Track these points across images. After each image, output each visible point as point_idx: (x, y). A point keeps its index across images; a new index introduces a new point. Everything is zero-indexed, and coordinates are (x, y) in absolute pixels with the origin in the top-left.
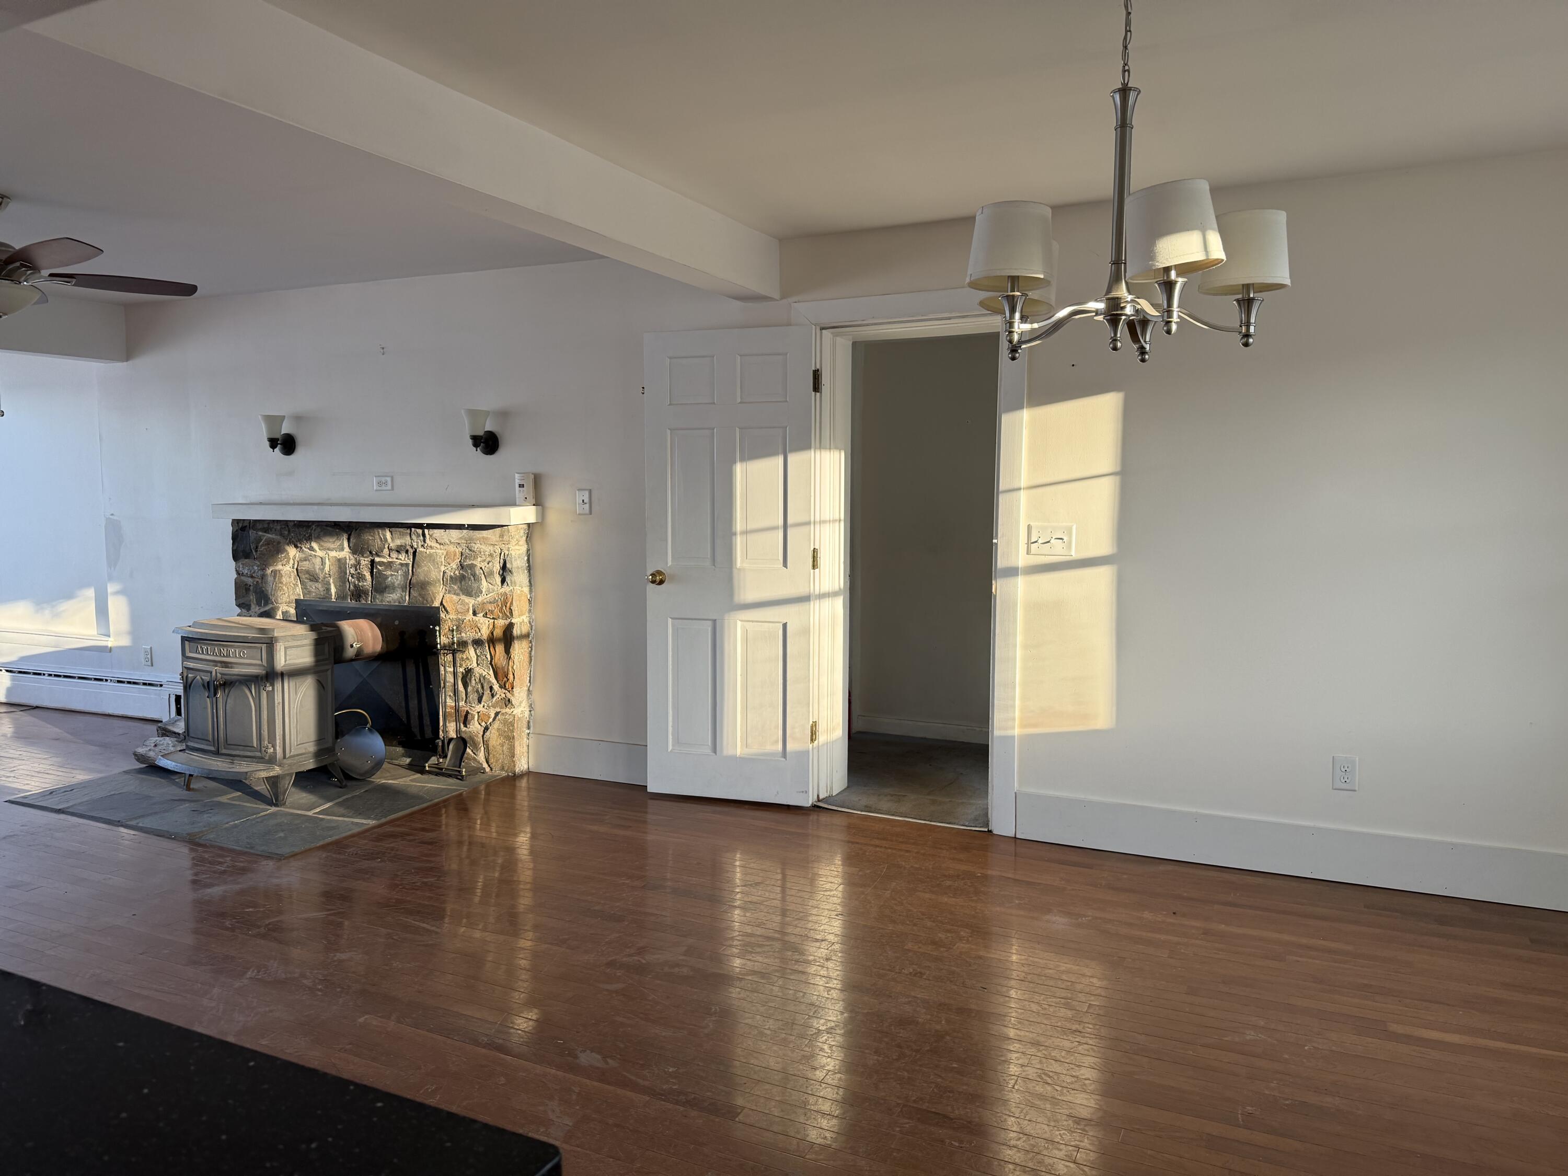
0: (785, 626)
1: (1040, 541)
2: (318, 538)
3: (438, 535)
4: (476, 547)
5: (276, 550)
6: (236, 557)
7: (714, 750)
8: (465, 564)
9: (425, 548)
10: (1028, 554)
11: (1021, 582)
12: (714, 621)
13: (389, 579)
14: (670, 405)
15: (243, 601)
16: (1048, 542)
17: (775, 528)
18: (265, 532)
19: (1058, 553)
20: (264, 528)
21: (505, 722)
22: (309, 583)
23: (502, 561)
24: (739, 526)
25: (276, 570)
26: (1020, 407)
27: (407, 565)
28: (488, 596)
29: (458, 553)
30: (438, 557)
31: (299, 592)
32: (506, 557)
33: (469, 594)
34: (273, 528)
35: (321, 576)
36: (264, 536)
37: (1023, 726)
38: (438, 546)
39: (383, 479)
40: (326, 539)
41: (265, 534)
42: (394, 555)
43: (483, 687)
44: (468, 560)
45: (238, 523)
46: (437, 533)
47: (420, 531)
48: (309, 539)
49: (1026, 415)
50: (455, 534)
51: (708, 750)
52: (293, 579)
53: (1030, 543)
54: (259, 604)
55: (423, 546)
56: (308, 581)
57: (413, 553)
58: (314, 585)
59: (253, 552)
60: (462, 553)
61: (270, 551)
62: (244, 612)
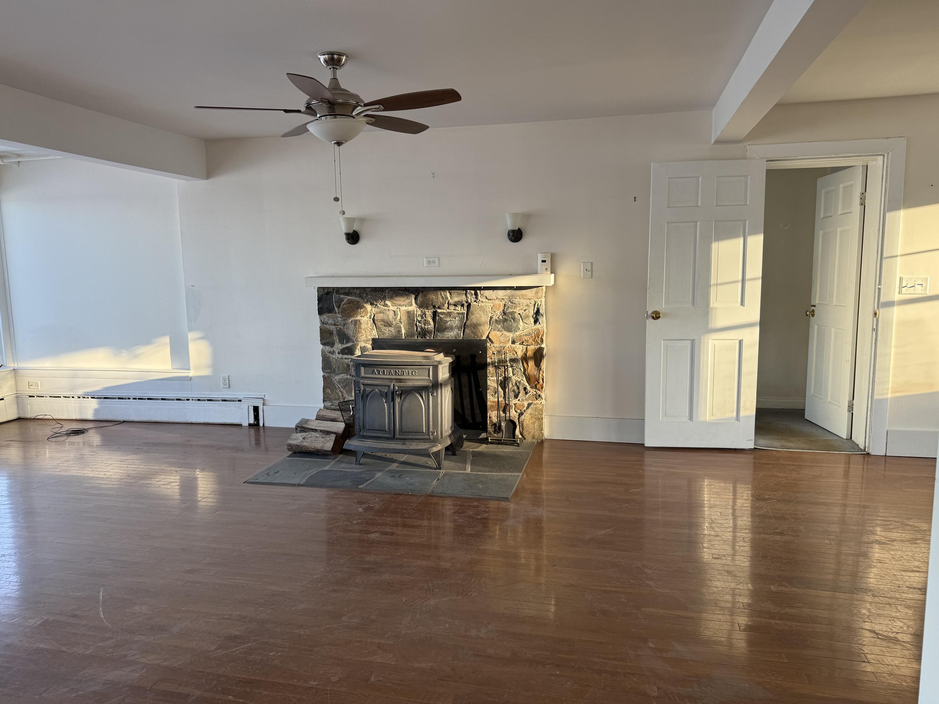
0: (741, 342)
1: (908, 286)
2: (391, 298)
3: (488, 294)
4: (516, 301)
5: (356, 307)
6: (321, 312)
7: (691, 418)
8: (508, 311)
9: (477, 303)
10: (899, 294)
11: (896, 311)
12: (693, 341)
13: (449, 323)
14: (668, 207)
15: (328, 341)
16: (914, 286)
17: (737, 282)
18: (347, 295)
19: (919, 292)
20: (346, 293)
21: (536, 409)
22: (383, 328)
23: (536, 309)
24: (713, 282)
25: (357, 320)
26: (898, 209)
27: (463, 313)
28: (524, 331)
29: (502, 305)
30: (488, 308)
31: (375, 334)
32: (539, 306)
33: (509, 330)
34: (353, 292)
35: (394, 323)
36: (346, 298)
37: (892, 393)
38: (487, 300)
39: (432, 260)
40: (398, 298)
41: (346, 297)
42: (452, 308)
43: (518, 388)
44: (509, 309)
45: (323, 290)
46: (487, 293)
47: (473, 292)
48: (384, 299)
49: (902, 213)
50: (501, 293)
51: (686, 419)
52: (369, 325)
53: (901, 287)
54: (341, 342)
55: (475, 301)
56: (383, 326)
57: (468, 306)
58: (387, 329)
59: (336, 309)
60: (505, 305)
61: (351, 307)
62: (328, 348)
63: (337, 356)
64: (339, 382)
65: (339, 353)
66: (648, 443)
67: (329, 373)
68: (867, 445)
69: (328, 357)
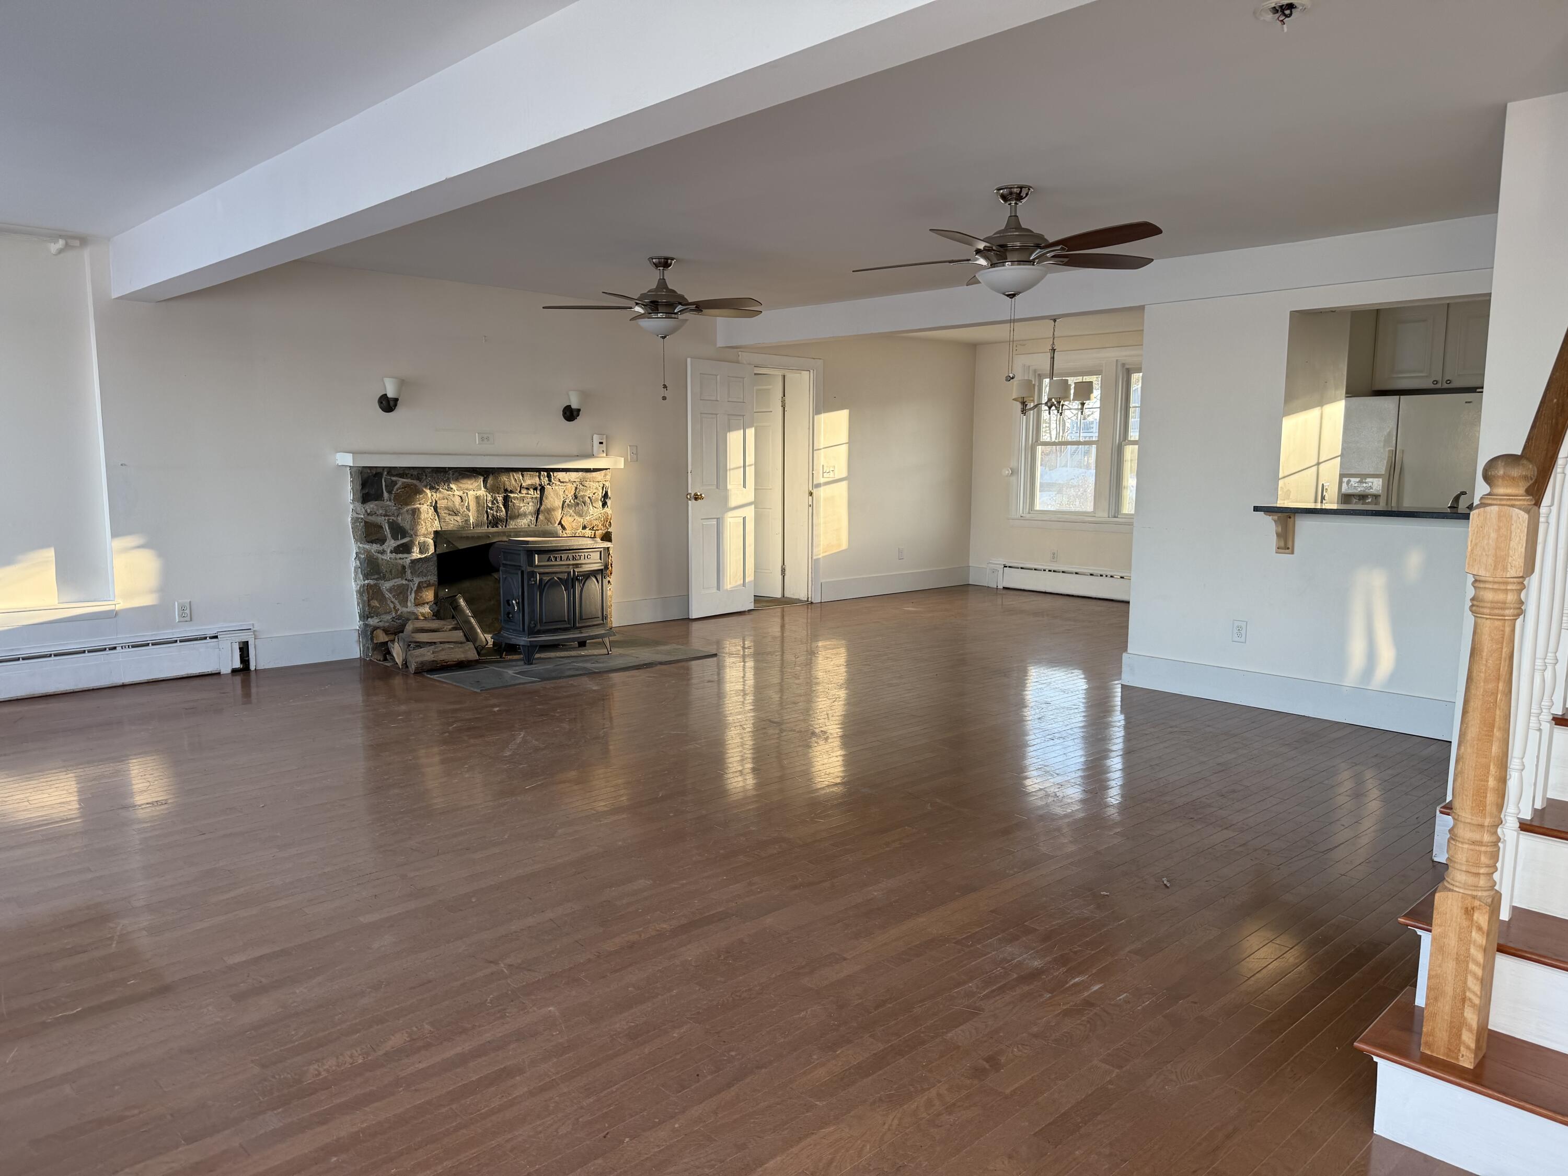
0: (744, 518)
1: (826, 471)
2: (457, 480)
3: (561, 476)
4: (587, 484)
5: (413, 492)
6: (363, 499)
7: (718, 588)
8: (579, 495)
9: (550, 486)
10: (822, 477)
11: (821, 491)
12: (718, 519)
13: (521, 511)
14: (700, 400)
15: (376, 538)
16: (830, 472)
17: (741, 467)
18: (400, 477)
19: (830, 477)
20: (400, 474)
22: (448, 518)
23: (604, 492)
24: (729, 466)
25: (415, 509)
26: (820, 413)
27: (536, 498)
28: (594, 515)
29: (573, 488)
30: (560, 491)
31: (437, 526)
32: (607, 489)
33: (581, 516)
34: (410, 474)
35: (461, 510)
36: (398, 481)
38: (559, 483)
39: (485, 436)
40: (465, 481)
41: (400, 479)
42: (524, 491)
44: (580, 493)
45: (370, 470)
46: (560, 475)
47: (546, 474)
48: (448, 481)
49: (823, 416)
50: (574, 475)
51: (715, 590)
52: (430, 515)
53: (823, 473)
54: (394, 538)
55: (549, 484)
56: (447, 515)
57: (540, 490)
58: (452, 518)
59: (386, 495)
60: (576, 488)
61: (407, 492)
62: (375, 547)
63: (388, 556)
64: (390, 590)
65: (391, 552)
66: (694, 615)
67: (376, 579)
68: (810, 596)
69: (376, 559)
